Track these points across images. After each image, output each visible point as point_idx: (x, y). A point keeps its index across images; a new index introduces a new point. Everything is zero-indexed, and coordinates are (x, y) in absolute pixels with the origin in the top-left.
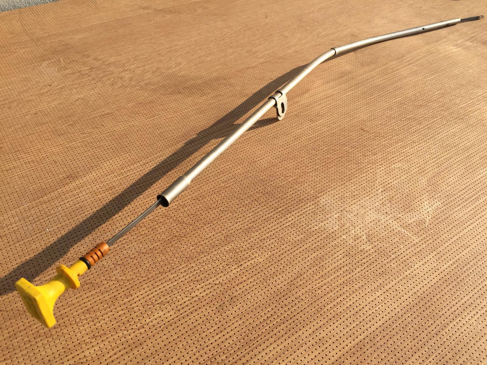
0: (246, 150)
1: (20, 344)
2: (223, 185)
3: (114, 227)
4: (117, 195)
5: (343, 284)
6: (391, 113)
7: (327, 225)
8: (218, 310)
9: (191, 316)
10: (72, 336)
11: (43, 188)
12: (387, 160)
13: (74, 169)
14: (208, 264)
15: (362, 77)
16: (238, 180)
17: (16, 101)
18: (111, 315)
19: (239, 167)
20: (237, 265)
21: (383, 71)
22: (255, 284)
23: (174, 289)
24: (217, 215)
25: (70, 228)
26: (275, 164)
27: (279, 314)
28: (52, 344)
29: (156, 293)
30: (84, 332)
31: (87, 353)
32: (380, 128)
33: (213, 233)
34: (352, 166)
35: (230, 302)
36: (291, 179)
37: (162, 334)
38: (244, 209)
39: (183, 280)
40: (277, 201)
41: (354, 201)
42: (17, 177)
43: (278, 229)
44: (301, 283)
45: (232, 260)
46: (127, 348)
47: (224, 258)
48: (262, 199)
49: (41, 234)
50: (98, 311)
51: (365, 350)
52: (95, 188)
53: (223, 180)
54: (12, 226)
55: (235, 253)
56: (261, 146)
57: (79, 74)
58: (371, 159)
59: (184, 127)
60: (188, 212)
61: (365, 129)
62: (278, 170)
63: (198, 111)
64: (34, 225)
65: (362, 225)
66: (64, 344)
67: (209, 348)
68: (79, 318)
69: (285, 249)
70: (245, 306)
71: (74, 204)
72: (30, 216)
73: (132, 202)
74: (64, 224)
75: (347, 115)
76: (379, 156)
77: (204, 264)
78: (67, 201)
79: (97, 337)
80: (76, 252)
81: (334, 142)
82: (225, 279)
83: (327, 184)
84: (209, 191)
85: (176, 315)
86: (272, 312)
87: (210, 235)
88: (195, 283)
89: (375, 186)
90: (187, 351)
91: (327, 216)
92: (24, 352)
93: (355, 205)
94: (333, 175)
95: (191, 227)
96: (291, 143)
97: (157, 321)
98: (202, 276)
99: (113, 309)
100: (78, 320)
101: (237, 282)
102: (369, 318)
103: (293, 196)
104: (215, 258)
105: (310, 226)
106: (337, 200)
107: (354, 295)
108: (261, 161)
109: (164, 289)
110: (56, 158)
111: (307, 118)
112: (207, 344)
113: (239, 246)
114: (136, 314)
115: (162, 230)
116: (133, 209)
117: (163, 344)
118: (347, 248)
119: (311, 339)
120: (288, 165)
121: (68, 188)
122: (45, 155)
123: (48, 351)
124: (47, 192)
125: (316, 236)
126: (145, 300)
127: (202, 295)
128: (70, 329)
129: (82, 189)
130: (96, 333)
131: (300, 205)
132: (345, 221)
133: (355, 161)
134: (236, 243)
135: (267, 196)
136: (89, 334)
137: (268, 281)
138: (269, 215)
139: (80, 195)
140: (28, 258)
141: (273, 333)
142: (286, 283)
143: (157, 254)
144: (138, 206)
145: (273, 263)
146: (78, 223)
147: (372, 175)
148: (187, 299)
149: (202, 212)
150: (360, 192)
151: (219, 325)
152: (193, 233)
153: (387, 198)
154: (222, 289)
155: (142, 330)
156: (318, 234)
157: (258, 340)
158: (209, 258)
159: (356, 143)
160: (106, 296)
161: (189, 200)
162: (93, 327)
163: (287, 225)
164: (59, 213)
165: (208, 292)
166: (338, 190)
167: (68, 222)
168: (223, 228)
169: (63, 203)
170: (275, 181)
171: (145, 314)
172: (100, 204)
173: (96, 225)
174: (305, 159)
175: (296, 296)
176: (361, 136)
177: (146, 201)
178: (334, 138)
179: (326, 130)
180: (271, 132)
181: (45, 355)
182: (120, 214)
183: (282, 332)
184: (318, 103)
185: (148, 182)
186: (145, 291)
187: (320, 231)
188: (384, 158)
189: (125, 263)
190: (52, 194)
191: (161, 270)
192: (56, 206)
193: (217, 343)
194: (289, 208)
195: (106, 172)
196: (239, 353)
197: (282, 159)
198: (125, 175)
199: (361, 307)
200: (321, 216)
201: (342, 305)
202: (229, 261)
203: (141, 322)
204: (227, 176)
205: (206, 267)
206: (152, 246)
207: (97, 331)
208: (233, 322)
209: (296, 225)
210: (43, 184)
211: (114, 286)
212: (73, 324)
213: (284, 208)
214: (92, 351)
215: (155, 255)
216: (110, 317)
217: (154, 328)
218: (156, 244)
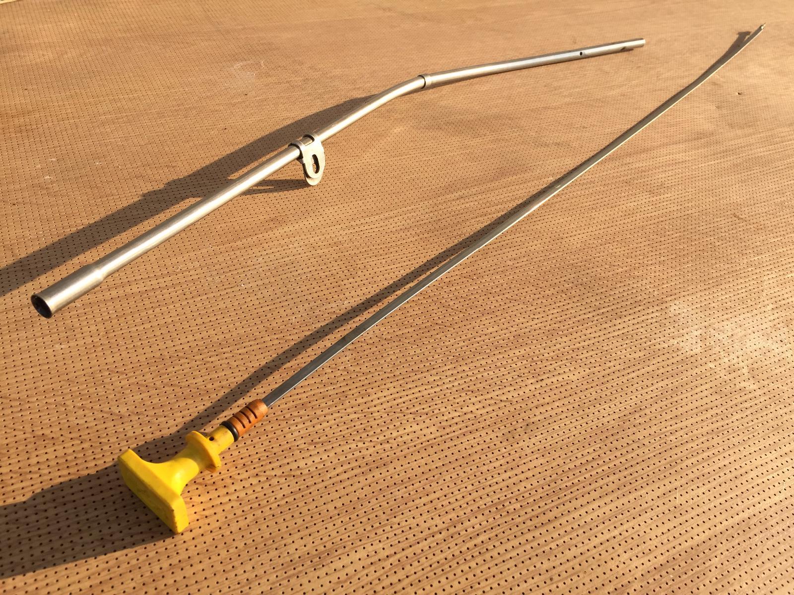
0: (547, 220)
2: (510, 263)
3: (342, 296)
5: (711, 434)
6: (783, 199)
7: (682, 344)
8: (505, 437)
9: (464, 439)
10: (280, 436)
12: (780, 264)
13: (281, 211)
14: (489, 370)
15: (733, 143)
16: (535, 260)
17: (195, 108)
18: (338, 417)
19: (535, 242)
20: (535, 379)
21: (765, 139)
22: (565, 409)
23: (435, 396)
24: (502, 303)
26: (594, 246)
27: (607, 460)
29: (407, 398)
30: (296, 434)
31: (302, 464)
32: (765, 218)
33: (496, 328)
34: (722, 265)
35: (525, 430)
36: (620, 270)
37: (418, 456)
38: (544, 301)
39: (450, 386)
40: (598, 298)
41: (726, 316)
43: (601, 339)
44: (641, 420)
45: (526, 371)
46: (364, 467)
47: (514, 365)
48: (573, 292)
49: (233, 289)
50: (319, 408)
51: (751, 535)
52: (312, 240)
53: (510, 257)
54: (190, 274)
55: (531, 362)
56: (570, 218)
57: (288, 85)
58: (752, 259)
59: (448, 176)
60: (456, 294)
61: (741, 217)
62: (598, 255)
63: (469, 157)
64: (223, 277)
65: (741, 353)
66: (267, 446)
67: (493, 488)
68: (289, 412)
69: (613, 369)
70: (549, 438)
71: (281, 256)
72: (216, 264)
74: (266, 281)
75: (710, 193)
76: (765, 257)
77: (482, 370)
78: (271, 251)
79: (316, 443)
80: (285, 323)
81: (690, 227)
82: (516, 395)
83: (681, 286)
84: (488, 269)
85: (439, 434)
86: (595, 455)
87: (491, 329)
88: (468, 393)
89: (761, 300)
90: (459, 487)
91: (681, 331)
93: (728, 322)
94: (690, 274)
95: (461, 315)
96: (618, 219)
97: (409, 437)
98: (478, 385)
99: (341, 409)
100: (288, 416)
101: (536, 403)
102: (757, 489)
103: (625, 294)
104: (499, 364)
105: (653, 341)
106: (697, 311)
107: (731, 452)
108: (571, 239)
109: (419, 395)
111: (645, 188)
112: (489, 483)
113: (537, 352)
114: (377, 422)
115: (415, 313)
116: (371, 276)
117: (420, 470)
118: (717, 382)
119: (660, 503)
120: (615, 250)
121: (272, 235)
123: (243, 451)
124: (242, 235)
125: (664, 358)
126: (390, 404)
127: (480, 412)
128: (276, 427)
129: (293, 238)
130: (315, 439)
131: (637, 310)
132: (712, 343)
133: (725, 259)
134: (533, 347)
135: (582, 289)
136: (306, 437)
137: (587, 410)
138: (586, 316)
139: (291, 246)
141: (598, 485)
142: (616, 416)
143: (408, 345)
144: (379, 274)
145: (594, 384)
147: (755, 282)
148: (457, 414)
149: (477, 296)
150: (737, 305)
151: (509, 459)
152: (464, 323)
153: (781, 319)
154: (512, 410)
155: (387, 446)
156: (667, 355)
157: (572, 490)
158: (489, 362)
159: (727, 234)
160: (331, 390)
161: (457, 277)
162: (311, 429)
163: (616, 334)
164: (260, 265)
165: (490, 409)
166: (698, 296)
167: (273, 280)
168: (512, 323)
169: (265, 253)
170: (594, 270)
171: (390, 424)
172: (320, 262)
174: (642, 245)
175: (633, 437)
176: (734, 226)
177: (390, 267)
178: (690, 222)
179: (675, 210)
180: (585, 200)
183: (612, 487)
184: (661, 170)
186: (389, 392)
187: (671, 352)
188: (775, 261)
189: (358, 349)
190: (249, 239)
191: (415, 368)
192: (254, 255)
193: (505, 483)
194: (618, 311)
195: (328, 221)
196: (542, 504)
197: (604, 240)
198: (357, 229)
199: (743, 471)
200: (672, 330)
201: (710, 462)
202: (522, 371)
203: (384, 434)
204: (516, 252)
205: (485, 374)
206: (401, 332)
207: (318, 436)
208: (530, 458)
209: (630, 337)
210: (235, 224)
211: (342, 378)
212: (281, 420)
213: (609, 309)
214: (310, 463)
215: (405, 345)
216: (337, 420)
217: (406, 446)
218: (406, 331)
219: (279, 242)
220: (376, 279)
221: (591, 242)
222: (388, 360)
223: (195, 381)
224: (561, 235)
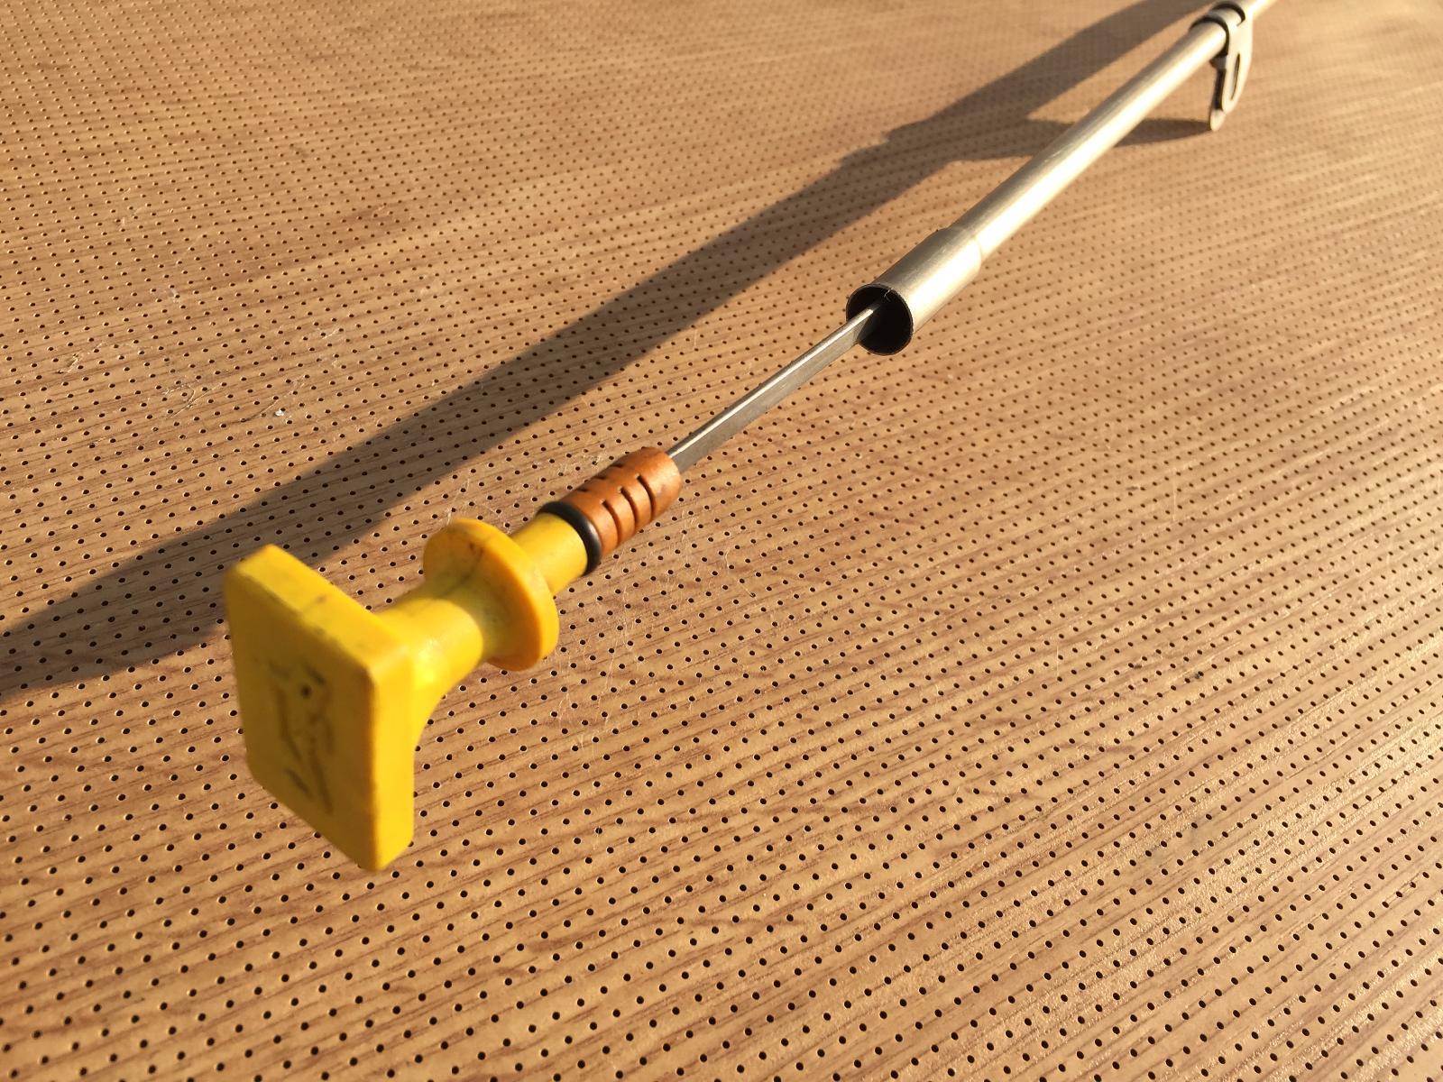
1: (152, 946)
2: (1036, 335)
3: (587, 440)
4: (584, 313)
8: (1141, 873)
9: (1020, 890)
10: (433, 926)
11: (251, 242)
13: (385, 192)
14: (1046, 653)
16: (1097, 324)
18: (620, 841)
19: (1088, 276)
20: (1181, 674)
22: (1284, 765)
23: (908, 746)
24: (1039, 448)
25: (388, 419)
26: (1235, 284)
28: (327, 960)
29: (826, 758)
30: (488, 913)
31: (516, 1028)
33: (1038, 522)
35: (1191, 842)
36: (1317, 347)
38: (1148, 439)
39: (944, 709)
40: (1283, 425)
42: (131, 188)
43: (1323, 541)
45: (1149, 649)
46: (727, 1020)
47: (1110, 633)
48: (1216, 411)
49: (250, 426)
50: (555, 814)
52: (481, 274)
53: (1031, 318)
54: (110, 380)
55: (1157, 621)
59: (828, 104)
60: (909, 424)
62: (1250, 309)
63: (872, 58)
64: (215, 387)
66: (394, 969)
68: (456, 835)
69: (1377, 631)
70: (1266, 866)
71: (395, 324)
72: (194, 348)
73: (656, 350)
74: (355, 399)
77: (1025, 651)
78: (363, 308)
79: (560, 943)
82: (1138, 728)
84: (981, 351)
85: (941, 878)
86: (1405, 910)
87: (1025, 527)
88: (1002, 730)
92: (177, 992)
95: (934, 486)
97: (856, 895)
98: (1027, 703)
99: (627, 811)
100: (455, 847)
101: (1201, 750)
103: (1348, 414)
104: (1069, 632)
109: (860, 743)
110: (304, 140)
111: (1312, 139)
112: (1129, 1042)
113: (1164, 588)
114: (745, 848)
115: (805, 483)
116: (665, 377)
117: (909, 1017)
120: (1288, 296)
121: (362, 260)
122: (256, 121)
123: (309, 995)
124: (269, 260)
126: (775, 782)
127: (1048, 791)
128: (419, 892)
129: (427, 269)
130: (554, 926)
131: (1388, 455)
134: (1150, 575)
135: (1237, 401)
136: (521, 923)
138: (1267, 478)
139: (423, 291)
140: (189, 523)
143: (801, 583)
144: (685, 370)
146: (419, 402)
152: (946, 510)
154: (1139, 777)
155: (789, 934)
158: (1041, 624)
160: (586, 744)
161: (903, 377)
162: (534, 891)
163: (1356, 524)
164: (333, 351)
165: (1074, 779)
167: (374, 394)
168: (1078, 505)
169: (346, 313)
170: (1253, 349)
171: (787, 851)
172: (512, 338)
173: (505, 423)
174: (1347, 281)
177: (714, 352)
179: (1395, 193)
181: (292, 1016)
182: (609, 390)
185: (715, 284)
186: (768, 741)
189: (656, 604)
190: (295, 272)
191: (834, 656)
192: (313, 320)
194: (1344, 460)
195: (521, 220)
197: (1254, 269)
198: (606, 243)
202: (1137, 650)
203: (774, 891)
204: (1045, 303)
205: (1038, 665)
206: (772, 545)
207: (558, 916)
208: (1227, 942)
209: (1393, 533)
210: (249, 227)
211: (616, 703)
212: (433, 865)
213: (1319, 455)
214: (545, 1022)
215: (792, 583)
216: (619, 851)
217: (847, 932)
218: (787, 539)
219: (385, 281)
220: (679, 385)
221: (1225, 274)
222: (749, 634)
223: (129, 741)
224: (1148, 257)
